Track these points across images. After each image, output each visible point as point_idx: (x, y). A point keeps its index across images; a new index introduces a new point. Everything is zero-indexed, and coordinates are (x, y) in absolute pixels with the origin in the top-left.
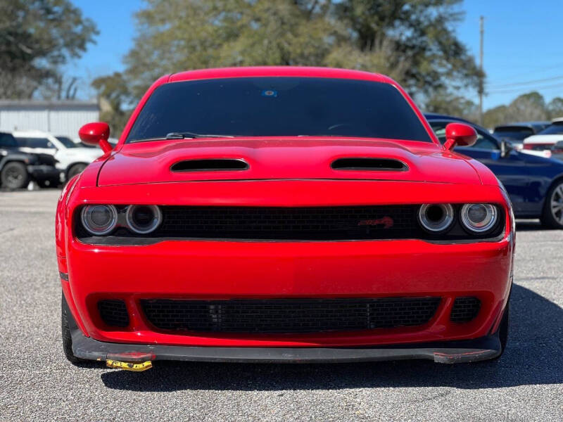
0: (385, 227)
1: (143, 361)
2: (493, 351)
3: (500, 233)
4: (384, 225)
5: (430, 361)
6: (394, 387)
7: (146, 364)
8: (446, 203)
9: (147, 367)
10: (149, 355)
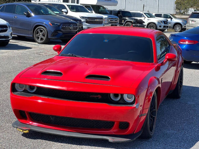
0: (99, 98)
1: (26, 130)
2: (130, 140)
3: (134, 104)
4: (98, 97)
5: (107, 141)
6: (98, 147)
7: (27, 131)
8: (119, 94)
9: (27, 132)
10: (28, 129)
